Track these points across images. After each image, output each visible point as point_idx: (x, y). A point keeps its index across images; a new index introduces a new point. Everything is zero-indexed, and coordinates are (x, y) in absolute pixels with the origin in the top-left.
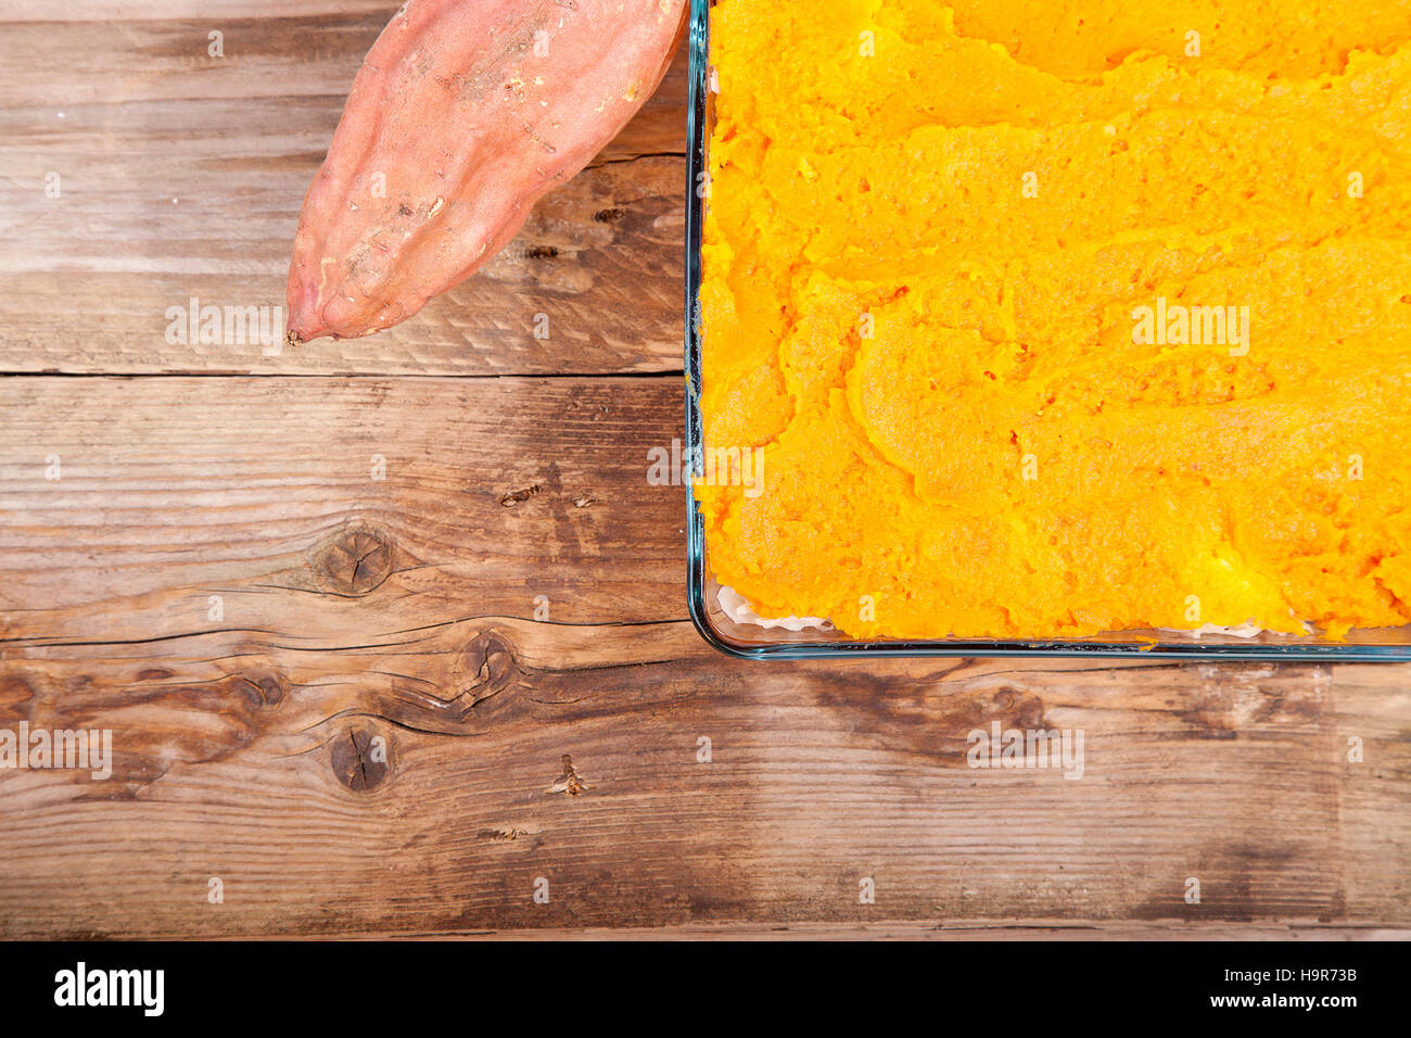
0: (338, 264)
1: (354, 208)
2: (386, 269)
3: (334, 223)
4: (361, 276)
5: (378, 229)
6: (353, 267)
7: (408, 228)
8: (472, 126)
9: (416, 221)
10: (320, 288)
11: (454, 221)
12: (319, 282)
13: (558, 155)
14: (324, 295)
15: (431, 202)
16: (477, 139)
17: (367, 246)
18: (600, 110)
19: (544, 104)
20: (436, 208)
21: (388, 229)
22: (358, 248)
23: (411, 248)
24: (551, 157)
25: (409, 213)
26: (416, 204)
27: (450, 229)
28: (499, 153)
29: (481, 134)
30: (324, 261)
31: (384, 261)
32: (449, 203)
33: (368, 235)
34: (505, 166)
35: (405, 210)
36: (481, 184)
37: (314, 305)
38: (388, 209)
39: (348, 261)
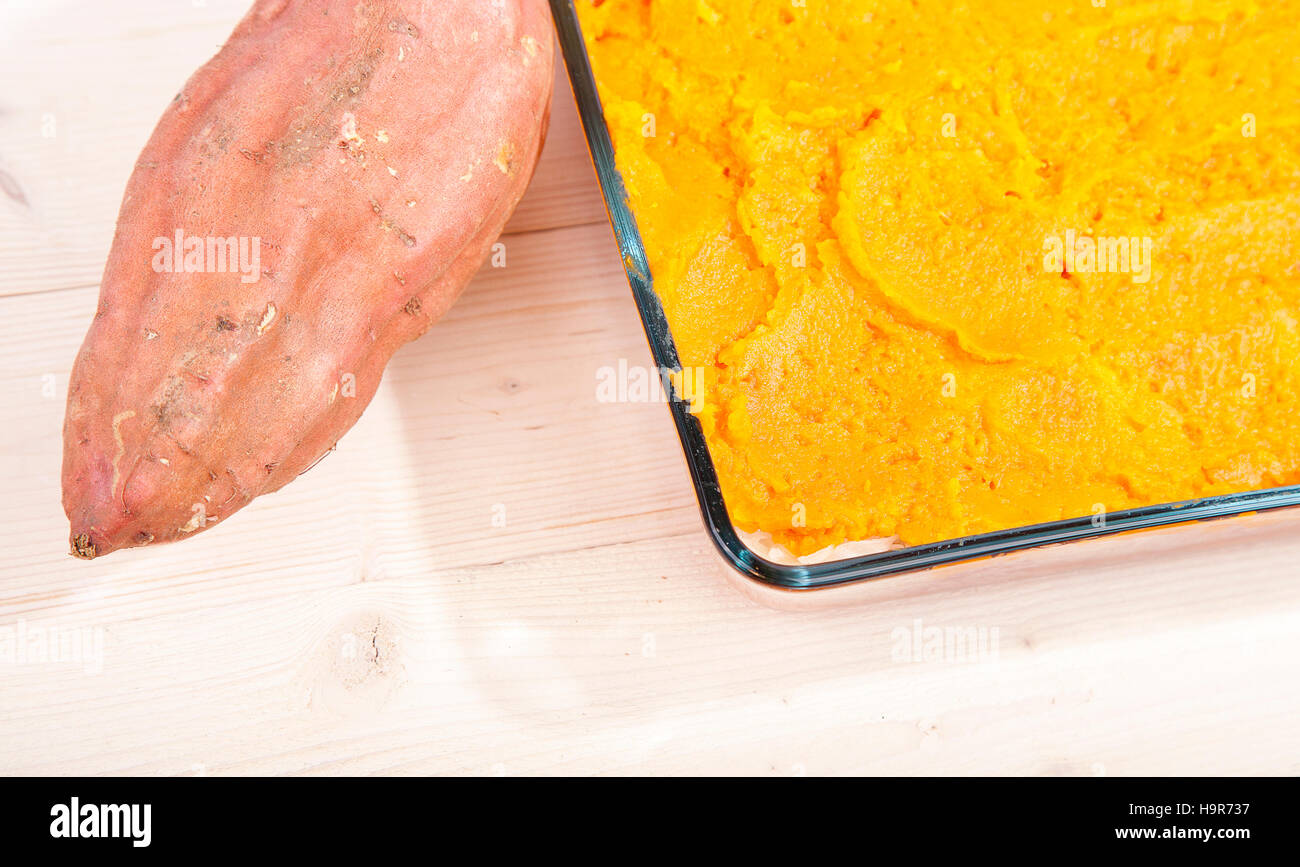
0: (139, 417)
1: (152, 336)
2: (209, 409)
3: (124, 365)
4: (175, 423)
5: (190, 355)
6: (161, 415)
7: (232, 348)
8: (302, 201)
9: (242, 336)
10: (115, 462)
11: (293, 346)
12: (112, 456)
13: (419, 249)
14: (121, 468)
15: (260, 310)
16: (311, 221)
17: (177, 381)
18: (468, 178)
19: (393, 172)
20: (268, 319)
21: (205, 351)
22: (165, 386)
23: (240, 381)
24: (411, 253)
25: (232, 327)
26: (240, 315)
27: (288, 359)
28: (341, 248)
29: (315, 213)
30: (117, 420)
31: (206, 397)
32: (284, 317)
33: (178, 364)
34: (351, 270)
35: (225, 324)
36: (321, 296)
37: (108, 491)
38: (201, 327)
39: (155, 407)
